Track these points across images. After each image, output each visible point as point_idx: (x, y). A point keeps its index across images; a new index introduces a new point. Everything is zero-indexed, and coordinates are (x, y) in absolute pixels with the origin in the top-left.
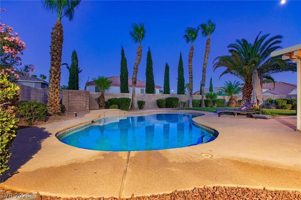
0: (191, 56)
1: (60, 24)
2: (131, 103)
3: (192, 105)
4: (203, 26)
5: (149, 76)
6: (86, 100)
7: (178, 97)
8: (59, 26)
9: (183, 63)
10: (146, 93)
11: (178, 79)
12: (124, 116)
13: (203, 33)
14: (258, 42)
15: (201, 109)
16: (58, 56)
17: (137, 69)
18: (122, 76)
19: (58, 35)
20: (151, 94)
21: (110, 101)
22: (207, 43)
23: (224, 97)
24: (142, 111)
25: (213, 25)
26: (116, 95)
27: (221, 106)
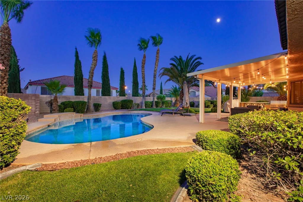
0: (144, 63)
1: (7, 28)
2: (87, 106)
3: (145, 106)
4: (153, 38)
5: (105, 79)
6: (36, 104)
7: (133, 99)
8: (7, 29)
9: (137, 68)
10: (103, 96)
11: (133, 82)
12: (81, 119)
13: (153, 44)
14: (188, 60)
15: (151, 109)
16: (5, 60)
17: (93, 73)
18: (77, 78)
19: (6, 38)
20: (107, 97)
21: (63, 104)
22: (157, 53)
23: (171, 99)
24: (98, 113)
25: (161, 38)
26: (69, 98)
27: (168, 106)
